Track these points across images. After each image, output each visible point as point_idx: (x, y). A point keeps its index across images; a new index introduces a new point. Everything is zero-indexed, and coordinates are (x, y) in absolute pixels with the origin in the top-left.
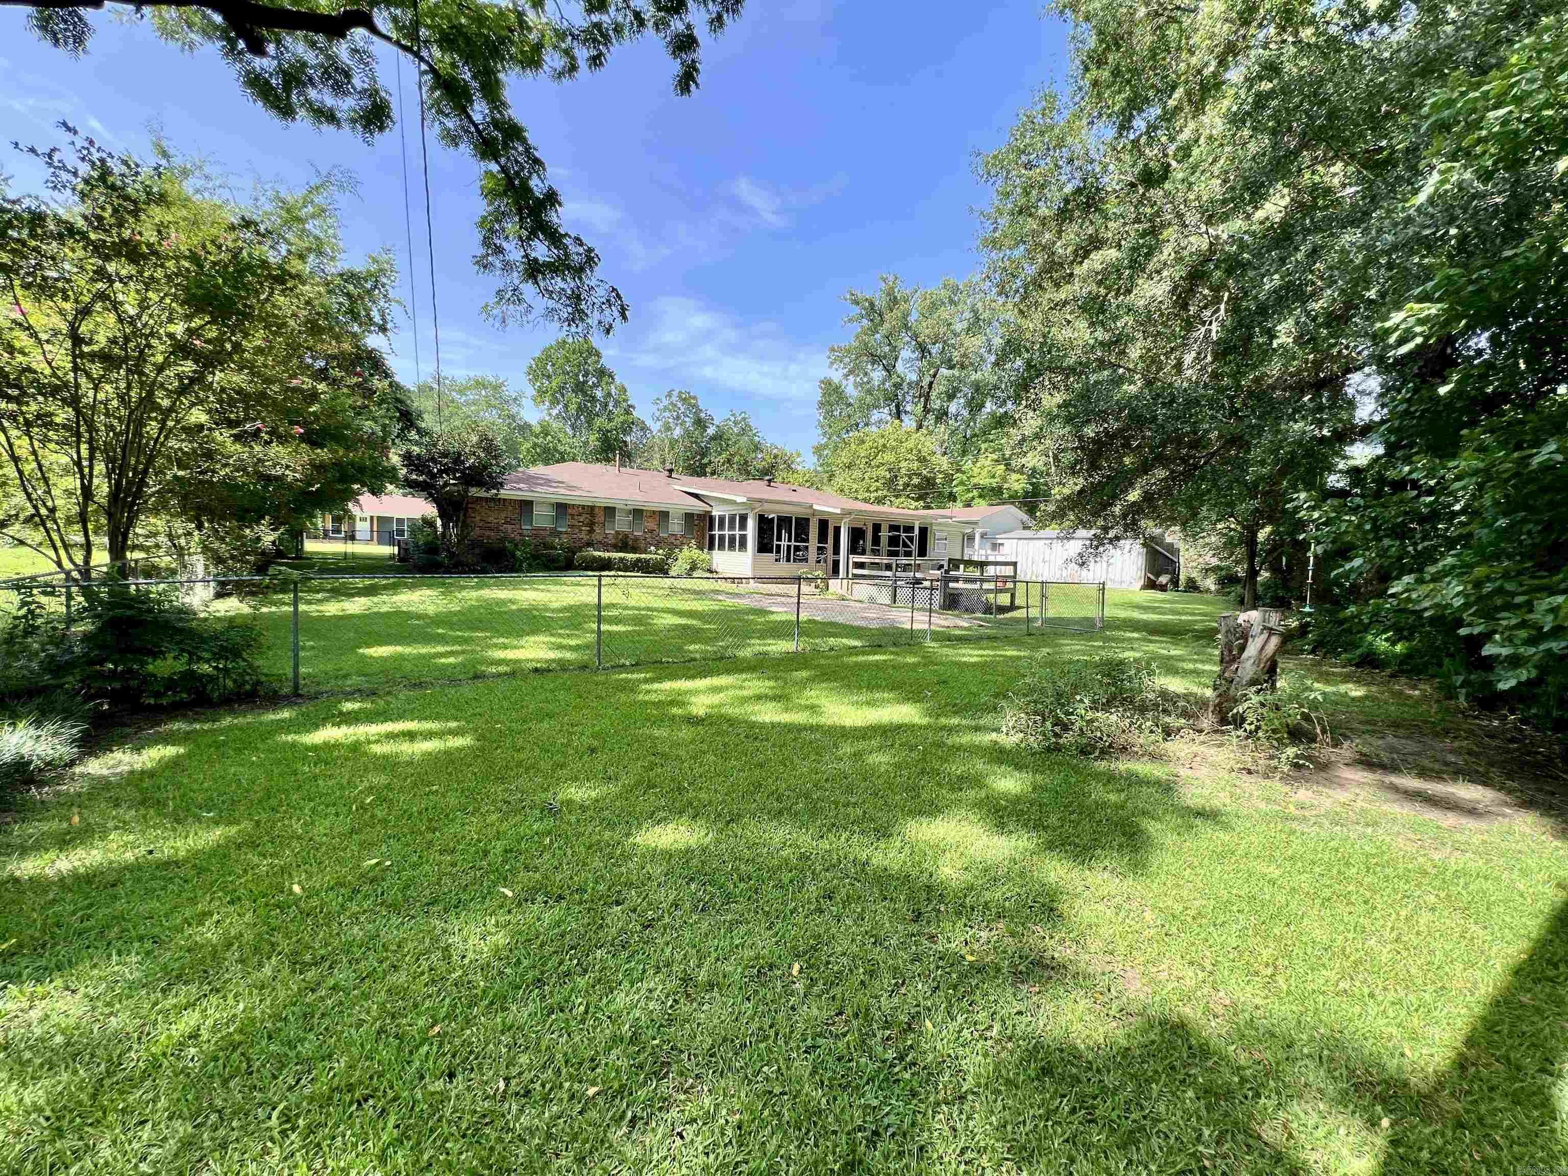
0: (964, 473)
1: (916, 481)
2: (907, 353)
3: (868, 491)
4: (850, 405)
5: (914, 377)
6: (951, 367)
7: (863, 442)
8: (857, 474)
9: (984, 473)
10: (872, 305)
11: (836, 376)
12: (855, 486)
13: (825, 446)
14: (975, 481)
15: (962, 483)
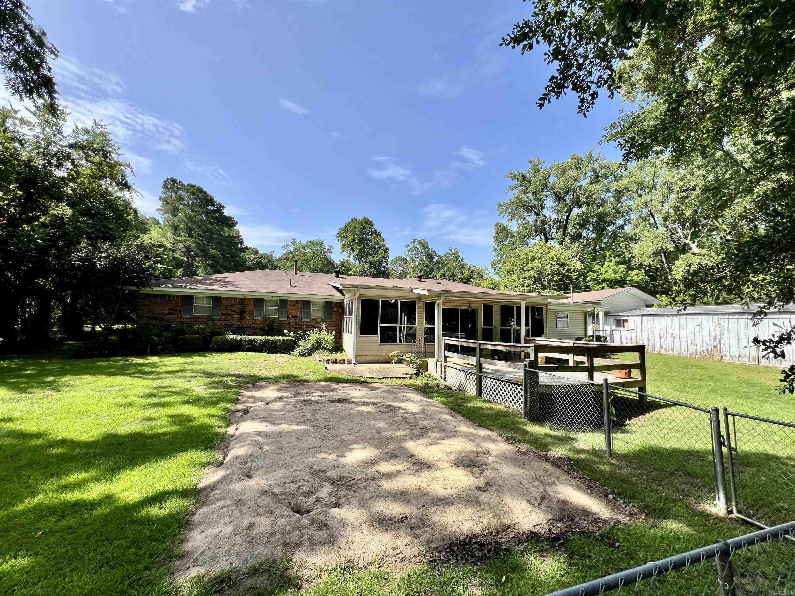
0: (595, 272)
1: (557, 278)
2: (550, 203)
3: (523, 286)
4: (513, 236)
5: (554, 216)
6: (580, 206)
7: (519, 256)
8: (516, 276)
9: (610, 271)
10: (523, 176)
11: (504, 222)
12: (514, 284)
13: (499, 262)
14: (603, 276)
15: (594, 279)
